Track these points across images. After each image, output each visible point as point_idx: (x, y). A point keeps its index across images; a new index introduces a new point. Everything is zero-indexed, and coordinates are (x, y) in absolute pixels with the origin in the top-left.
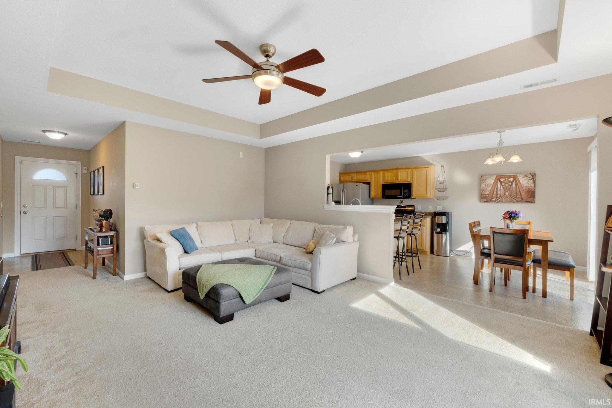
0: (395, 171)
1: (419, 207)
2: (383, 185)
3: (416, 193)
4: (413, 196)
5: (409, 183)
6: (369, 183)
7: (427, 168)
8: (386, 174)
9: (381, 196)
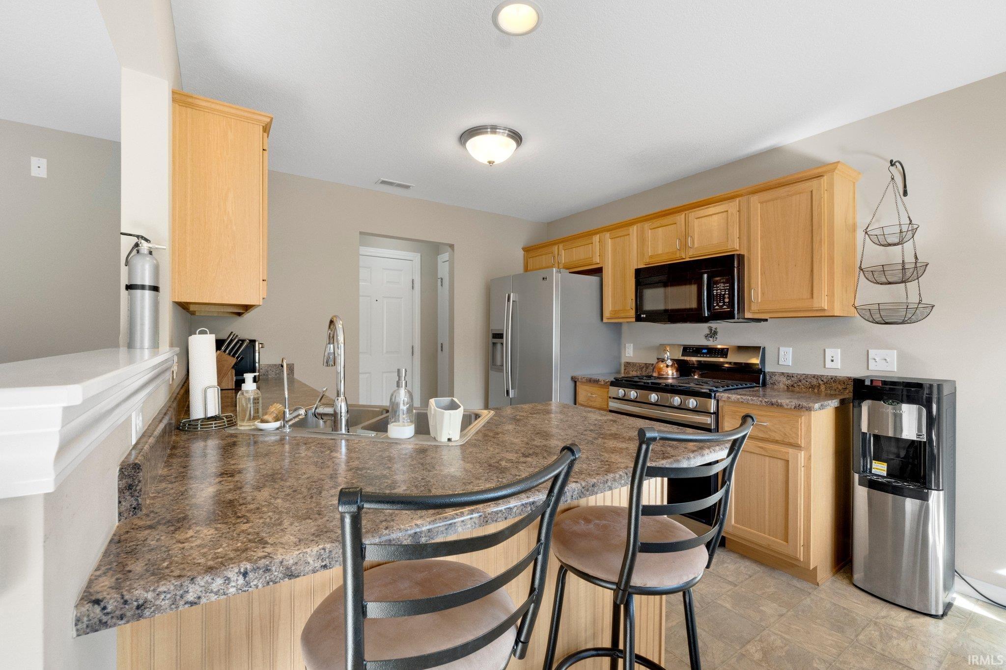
0: (680, 218)
1: (782, 353)
2: (638, 272)
3: (763, 294)
4: (750, 306)
5: (733, 256)
6: (597, 271)
7: (815, 182)
8: (649, 234)
9: (633, 313)
